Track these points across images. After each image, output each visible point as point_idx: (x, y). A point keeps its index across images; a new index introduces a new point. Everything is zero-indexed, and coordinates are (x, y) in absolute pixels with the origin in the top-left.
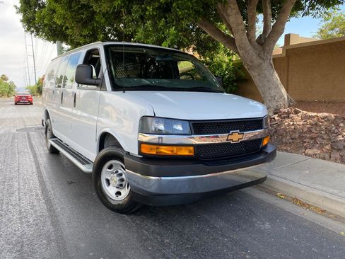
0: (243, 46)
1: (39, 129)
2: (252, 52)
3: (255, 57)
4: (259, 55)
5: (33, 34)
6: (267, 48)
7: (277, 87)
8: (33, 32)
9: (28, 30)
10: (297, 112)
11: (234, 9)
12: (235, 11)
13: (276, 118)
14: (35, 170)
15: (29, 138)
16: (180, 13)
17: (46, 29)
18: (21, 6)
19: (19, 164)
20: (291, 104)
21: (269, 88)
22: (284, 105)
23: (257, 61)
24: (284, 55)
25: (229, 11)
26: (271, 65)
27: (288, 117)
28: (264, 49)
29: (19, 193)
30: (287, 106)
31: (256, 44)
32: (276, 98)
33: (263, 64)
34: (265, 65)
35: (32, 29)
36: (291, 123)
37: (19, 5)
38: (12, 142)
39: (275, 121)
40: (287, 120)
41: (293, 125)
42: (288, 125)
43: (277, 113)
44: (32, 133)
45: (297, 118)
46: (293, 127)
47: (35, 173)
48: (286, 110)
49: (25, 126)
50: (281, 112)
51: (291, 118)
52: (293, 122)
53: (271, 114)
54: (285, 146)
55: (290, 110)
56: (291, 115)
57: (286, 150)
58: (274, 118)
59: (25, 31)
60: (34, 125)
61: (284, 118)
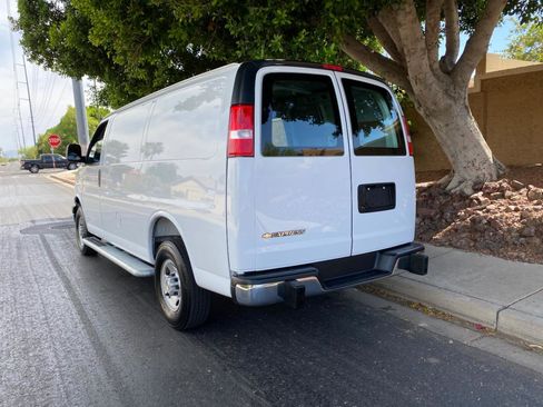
0: (421, 76)
1: (59, 227)
2: (435, 87)
3: (440, 95)
4: (446, 92)
5: (42, 65)
6: (460, 79)
7: (478, 145)
8: (41, 61)
9: (34, 58)
10: (516, 188)
11: (410, 13)
12: (410, 17)
13: (482, 199)
14: (77, 318)
16: (336, 21)
17: (67, 56)
18: (22, 17)
19: (45, 305)
20: (501, 172)
21: (464, 148)
22: (491, 175)
23: (444, 101)
24: (478, 90)
25: (400, 18)
26: (466, 107)
27: (503, 196)
28: (454, 83)
29: (62, 376)
30: (495, 177)
31: (439, 72)
32: (477, 165)
33: (454, 107)
34: (457, 108)
35: (41, 57)
36: (513, 207)
37: (17, 16)
38: (19, 256)
39: (480, 202)
40: (502, 201)
41: (517, 210)
42: (507, 210)
43: (481, 190)
44: (49, 237)
45: (520, 197)
46: (517, 214)
47: (81, 326)
48: (497, 184)
49: (33, 222)
50: (487, 187)
51: (509, 197)
52: (515, 204)
53: (468, 191)
54: (514, 249)
55: (505, 185)
56: (508, 193)
57: (518, 257)
58: (478, 199)
59: (29, 60)
60: (47, 220)
61: (496, 198)
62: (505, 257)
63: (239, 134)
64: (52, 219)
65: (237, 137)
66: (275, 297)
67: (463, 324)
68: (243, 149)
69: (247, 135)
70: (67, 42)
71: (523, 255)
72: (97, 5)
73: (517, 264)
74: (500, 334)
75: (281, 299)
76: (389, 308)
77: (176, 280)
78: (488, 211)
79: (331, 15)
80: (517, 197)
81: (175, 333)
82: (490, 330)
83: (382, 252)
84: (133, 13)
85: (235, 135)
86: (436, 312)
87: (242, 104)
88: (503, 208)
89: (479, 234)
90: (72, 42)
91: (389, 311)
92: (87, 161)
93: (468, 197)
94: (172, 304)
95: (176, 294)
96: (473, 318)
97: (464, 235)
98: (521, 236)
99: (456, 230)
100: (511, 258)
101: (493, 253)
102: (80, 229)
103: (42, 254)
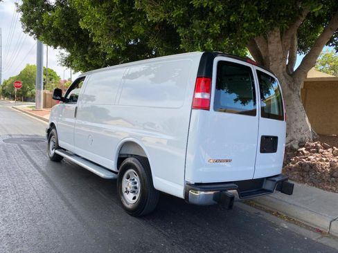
1: (33, 140)
2: (284, 82)
3: (286, 87)
4: (289, 86)
5: (33, 36)
6: (297, 79)
8: (32, 33)
9: (27, 31)
10: (326, 148)
11: (277, 36)
12: (277, 39)
13: (305, 152)
14: (62, 203)
15: (26, 153)
19: (37, 191)
20: (315, 137)
21: (296, 120)
22: (309, 138)
23: (288, 91)
25: (271, 39)
26: (299, 97)
27: (318, 152)
28: (294, 81)
30: (311, 140)
31: (286, 74)
32: (302, 131)
33: (293, 95)
35: (32, 31)
36: (325, 159)
37: (21, 3)
38: (8, 157)
39: (304, 154)
40: (318, 155)
41: (327, 161)
42: (321, 160)
43: (303, 146)
44: (24, 146)
45: (328, 153)
46: (328, 163)
47: (66, 208)
48: (313, 144)
49: (10, 135)
50: (308, 145)
51: (322, 153)
52: (326, 157)
53: (296, 146)
54: (328, 184)
55: (319, 145)
56: (321, 150)
57: (331, 189)
58: (302, 152)
59: (24, 32)
60: (19, 135)
61: (314, 152)
62: (322, 188)
63: (202, 95)
64: (22, 135)
65: (201, 97)
66: (211, 201)
67: (308, 227)
68: (203, 105)
69: (206, 96)
70: (55, 24)
71: (334, 188)
72: (93, 4)
73: (331, 193)
74: (332, 235)
75: (214, 202)
76: (259, 213)
77: (136, 183)
78: (309, 160)
79: (245, 31)
80: (327, 153)
81: (130, 217)
82: (326, 233)
83: (267, 178)
84: (116, 12)
85: (199, 95)
86: (289, 219)
87: (205, 77)
88: (318, 159)
89: (305, 173)
90: (58, 24)
91: (260, 216)
92: (65, 100)
93: (296, 150)
94: (130, 199)
95: (134, 192)
96: (313, 224)
97: (295, 173)
98: (332, 176)
99: (290, 169)
100: (327, 189)
101: (314, 185)
102: (52, 144)
103: (24, 157)
